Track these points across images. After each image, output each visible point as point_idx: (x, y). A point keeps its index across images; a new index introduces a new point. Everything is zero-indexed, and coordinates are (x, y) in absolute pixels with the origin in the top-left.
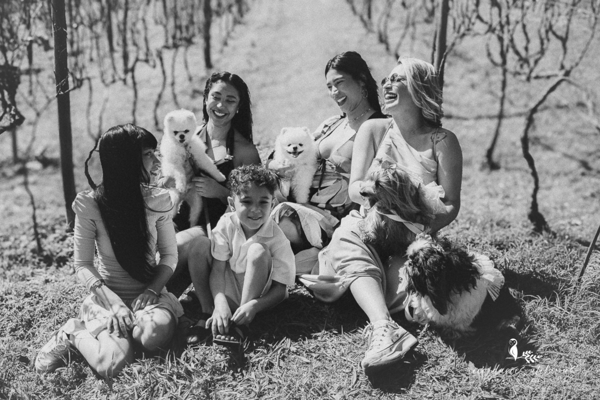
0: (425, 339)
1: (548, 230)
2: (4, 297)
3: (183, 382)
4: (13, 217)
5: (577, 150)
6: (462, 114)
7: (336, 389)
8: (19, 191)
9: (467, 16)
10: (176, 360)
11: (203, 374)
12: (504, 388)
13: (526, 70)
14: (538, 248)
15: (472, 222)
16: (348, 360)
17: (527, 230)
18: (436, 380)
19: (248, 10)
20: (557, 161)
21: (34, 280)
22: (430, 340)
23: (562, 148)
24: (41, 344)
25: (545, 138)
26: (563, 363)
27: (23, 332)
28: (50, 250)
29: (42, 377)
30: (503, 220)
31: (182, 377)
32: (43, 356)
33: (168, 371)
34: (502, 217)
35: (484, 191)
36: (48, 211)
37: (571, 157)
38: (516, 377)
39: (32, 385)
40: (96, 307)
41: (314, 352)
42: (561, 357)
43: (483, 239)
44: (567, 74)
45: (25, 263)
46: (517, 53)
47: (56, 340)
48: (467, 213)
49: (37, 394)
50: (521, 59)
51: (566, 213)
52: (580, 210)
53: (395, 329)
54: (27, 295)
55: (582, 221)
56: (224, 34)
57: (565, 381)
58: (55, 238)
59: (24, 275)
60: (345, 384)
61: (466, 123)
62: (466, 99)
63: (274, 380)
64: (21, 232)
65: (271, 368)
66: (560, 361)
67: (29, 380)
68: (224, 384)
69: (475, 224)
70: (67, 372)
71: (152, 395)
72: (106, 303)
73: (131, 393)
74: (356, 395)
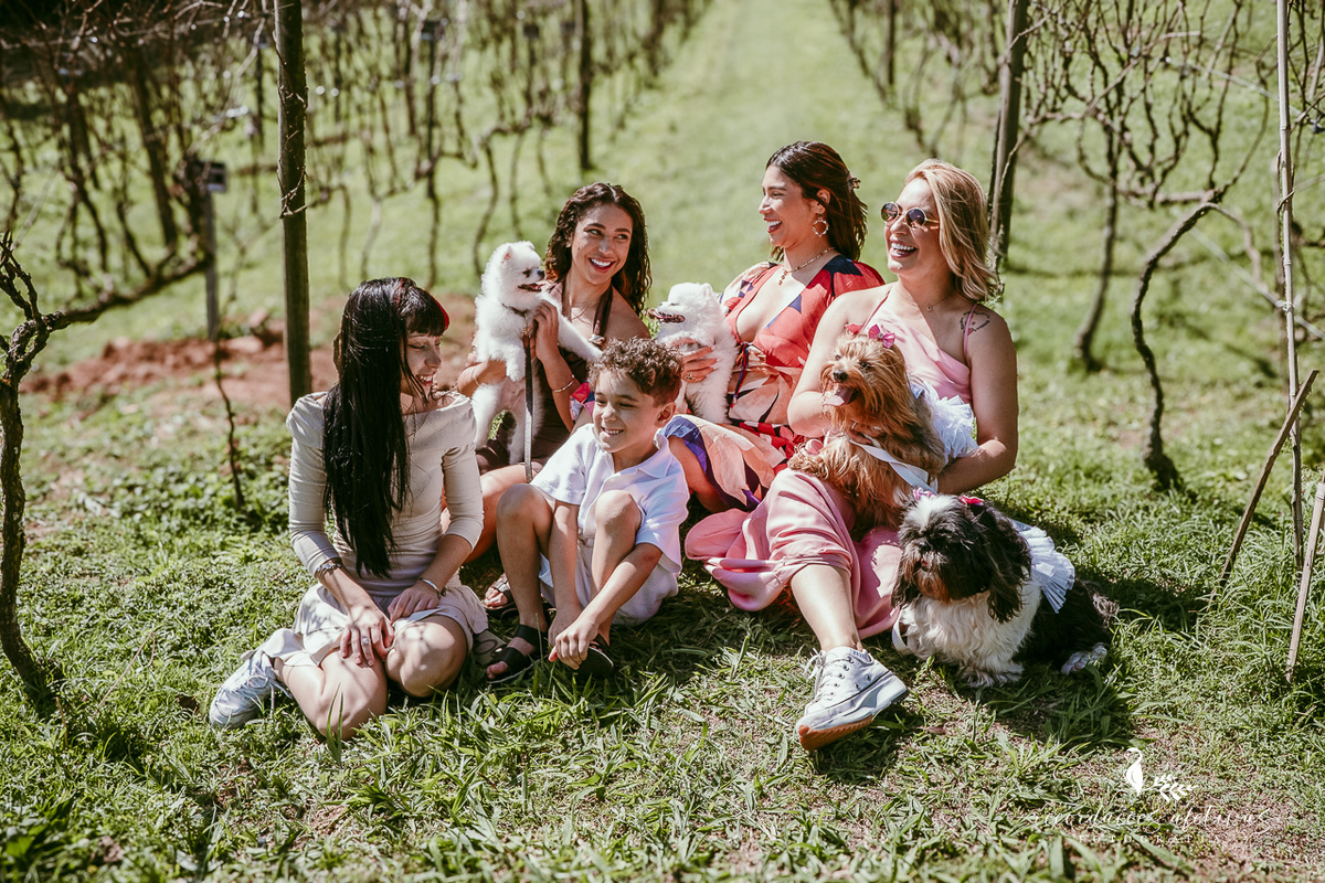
0: (926, 685)
1: (1180, 488)
2: (166, 586)
3: (471, 752)
4: (196, 440)
5: (1253, 338)
6: (1047, 266)
7: (747, 773)
8: (211, 390)
9: (1053, 86)
10: (462, 710)
11: (509, 737)
12: (1061, 781)
13: (1149, 188)
14: (1160, 522)
15: (1040, 468)
16: (777, 719)
17: (1141, 487)
18: (935, 762)
19: (667, 63)
20: (1213, 359)
21: (223, 557)
22: (934, 688)
23: (1224, 335)
24: (225, 675)
25: (1196, 315)
26: (1178, 739)
27: (193, 653)
28: (258, 501)
29: (219, 736)
30: (1098, 467)
31: (471, 743)
32: (224, 697)
33: (443, 731)
34: (1097, 461)
35: (1072, 412)
36: (262, 430)
37: (1239, 352)
38: (1087, 761)
39: (199, 749)
40: (323, 609)
41: (716, 705)
42: (1178, 726)
43: (1057, 501)
44: (1218, 198)
45: (211, 524)
46: (1133, 156)
47: (250, 667)
48: (1034, 453)
49: (207, 768)
50: (1139, 167)
51: (1220, 458)
52: (1246, 452)
53: (865, 665)
54: (208, 584)
55: (1248, 473)
56: (619, 107)
57: (1179, 772)
58: (271, 480)
59: (208, 546)
60: (765, 764)
61: (1052, 283)
62: (1055, 239)
63: (638, 753)
64: (209, 467)
65: (634, 731)
66: (1174, 734)
67: (194, 739)
68: (547, 758)
69: (1046, 474)
70: (265, 729)
71: (412, 775)
72: (342, 602)
73: (374, 770)
74: (783, 785)
